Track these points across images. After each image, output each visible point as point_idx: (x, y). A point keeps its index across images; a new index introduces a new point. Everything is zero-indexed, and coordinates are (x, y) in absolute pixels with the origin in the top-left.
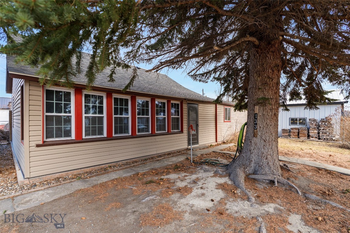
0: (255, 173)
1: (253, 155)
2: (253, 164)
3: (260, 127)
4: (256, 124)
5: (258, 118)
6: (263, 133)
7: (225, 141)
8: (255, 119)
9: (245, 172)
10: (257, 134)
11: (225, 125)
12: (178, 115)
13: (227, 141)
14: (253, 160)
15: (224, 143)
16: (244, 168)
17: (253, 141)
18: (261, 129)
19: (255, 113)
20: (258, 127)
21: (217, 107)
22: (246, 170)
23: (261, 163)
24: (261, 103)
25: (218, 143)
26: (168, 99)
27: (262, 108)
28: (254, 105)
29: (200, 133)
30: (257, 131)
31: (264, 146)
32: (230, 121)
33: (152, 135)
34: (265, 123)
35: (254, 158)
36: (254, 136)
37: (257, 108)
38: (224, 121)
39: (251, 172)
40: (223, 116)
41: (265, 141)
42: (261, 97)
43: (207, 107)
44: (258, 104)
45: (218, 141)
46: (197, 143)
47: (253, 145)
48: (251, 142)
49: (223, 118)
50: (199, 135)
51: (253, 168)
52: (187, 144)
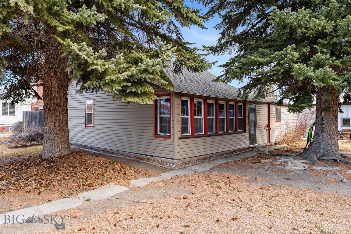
0: (323, 156)
1: (321, 145)
2: (322, 151)
3: (326, 126)
4: (324, 124)
5: (325, 120)
6: (329, 130)
7: (277, 143)
8: (323, 120)
9: (317, 156)
10: (324, 131)
11: (277, 126)
12: (241, 116)
13: (279, 142)
14: (322, 148)
15: (276, 144)
16: (316, 153)
17: (321, 136)
18: (327, 127)
19: (323, 116)
20: (325, 126)
21: (270, 107)
22: (317, 155)
23: (328, 150)
24: (327, 110)
25: (271, 143)
26: (236, 102)
27: (327, 113)
28: (322, 111)
29: (257, 133)
30: (324, 129)
31: (329, 138)
32: (280, 122)
33: (227, 133)
34: (330, 123)
35: (322, 147)
36: (322, 132)
37: (323, 113)
38: (275, 122)
39: (320, 155)
40: (274, 117)
41: (330, 135)
42: (326, 106)
43: (262, 108)
44: (324, 110)
45: (271, 141)
46: (256, 143)
47: (321, 138)
48: (320, 136)
49: (274, 118)
50: (257, 135)
51: (322, 153)
52: (248, 143)
